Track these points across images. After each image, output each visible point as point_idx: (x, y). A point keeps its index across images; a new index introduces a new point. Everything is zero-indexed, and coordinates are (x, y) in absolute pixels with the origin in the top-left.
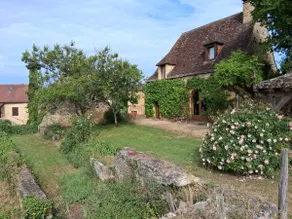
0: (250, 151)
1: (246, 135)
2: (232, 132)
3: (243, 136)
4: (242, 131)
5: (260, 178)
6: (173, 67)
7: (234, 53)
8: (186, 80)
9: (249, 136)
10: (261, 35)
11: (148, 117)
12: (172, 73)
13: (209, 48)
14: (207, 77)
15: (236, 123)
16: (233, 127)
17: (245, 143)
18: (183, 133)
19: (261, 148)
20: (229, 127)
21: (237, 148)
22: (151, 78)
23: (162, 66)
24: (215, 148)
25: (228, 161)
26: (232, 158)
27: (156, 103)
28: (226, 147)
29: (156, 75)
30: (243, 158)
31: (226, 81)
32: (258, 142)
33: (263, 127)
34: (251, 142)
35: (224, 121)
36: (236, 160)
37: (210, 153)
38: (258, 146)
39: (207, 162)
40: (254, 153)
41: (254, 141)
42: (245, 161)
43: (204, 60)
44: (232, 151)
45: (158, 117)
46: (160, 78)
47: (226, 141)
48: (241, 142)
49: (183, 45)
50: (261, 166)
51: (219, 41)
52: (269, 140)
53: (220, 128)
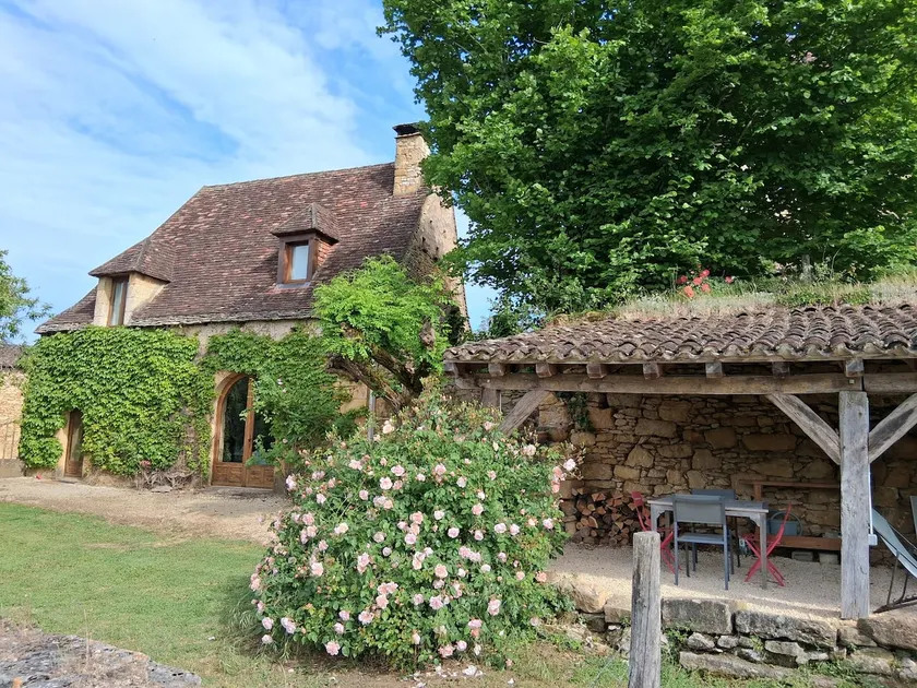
0: (442, 570)
1: (428, 511)
2: (385, 502)
3: (418, 517)
4: (416, 497)
5: (471, 670)
6: (159, 289)
7: (373, 263)
8: (204, 338)
9: (439, 514)
10: (439, 238)
11: (30, 469)
12: (152, 309)
13: (291, 245)
14: (280, 332)
15: (398, 470)
16: (385, 484)
17: (426, 540)
18: (178, 528)
19: (475, 556)
20: (372, 484)
21: (397, 560)
22: (65, 317)
23: (116, 278)
24: (317, 568)
25: (365, 618)
26: (382, 601)
27: (74, 417)
28: (363, 561)
29: (88, 308)
30: (417, 599)
31: (349, 341)
32: (465, 536)
33: (481, 482)
34: (445, 538)
35: (355, 464)
36: (394, 609)
37: (297, 591)
38: (466, 552)
39: (280, 631)
40: (453, 577)
41: (454, 532)
42: (426, 609)
43: (274, 279)
44: (380, 574)
45: (76, 471)
46: (102, 318)
47: (362, 536)
48: (411, 538)
49: (202, 224)
50: (475, 623)
51: (324, 229)
52: (500, 528)
53: (339, 491)
